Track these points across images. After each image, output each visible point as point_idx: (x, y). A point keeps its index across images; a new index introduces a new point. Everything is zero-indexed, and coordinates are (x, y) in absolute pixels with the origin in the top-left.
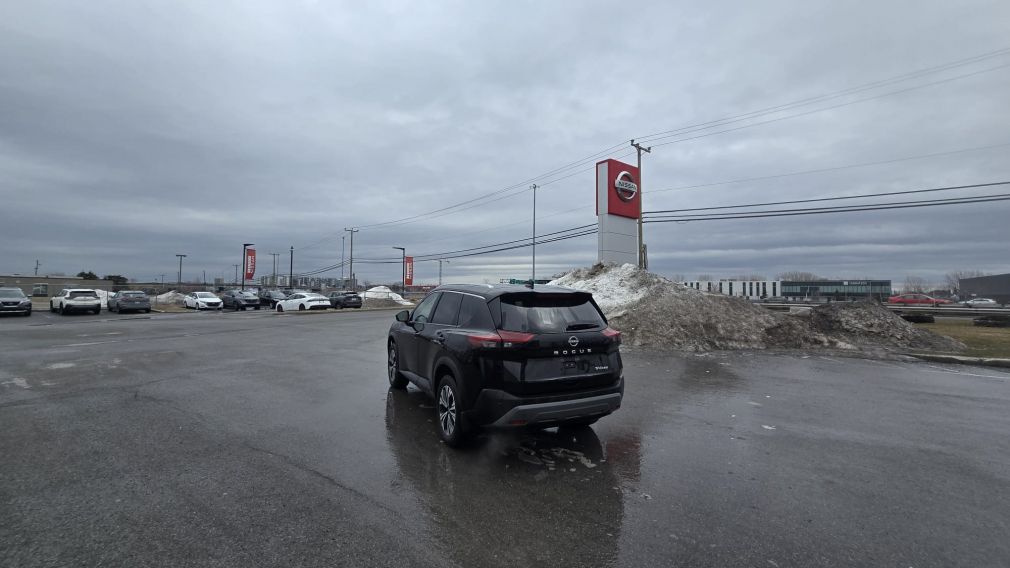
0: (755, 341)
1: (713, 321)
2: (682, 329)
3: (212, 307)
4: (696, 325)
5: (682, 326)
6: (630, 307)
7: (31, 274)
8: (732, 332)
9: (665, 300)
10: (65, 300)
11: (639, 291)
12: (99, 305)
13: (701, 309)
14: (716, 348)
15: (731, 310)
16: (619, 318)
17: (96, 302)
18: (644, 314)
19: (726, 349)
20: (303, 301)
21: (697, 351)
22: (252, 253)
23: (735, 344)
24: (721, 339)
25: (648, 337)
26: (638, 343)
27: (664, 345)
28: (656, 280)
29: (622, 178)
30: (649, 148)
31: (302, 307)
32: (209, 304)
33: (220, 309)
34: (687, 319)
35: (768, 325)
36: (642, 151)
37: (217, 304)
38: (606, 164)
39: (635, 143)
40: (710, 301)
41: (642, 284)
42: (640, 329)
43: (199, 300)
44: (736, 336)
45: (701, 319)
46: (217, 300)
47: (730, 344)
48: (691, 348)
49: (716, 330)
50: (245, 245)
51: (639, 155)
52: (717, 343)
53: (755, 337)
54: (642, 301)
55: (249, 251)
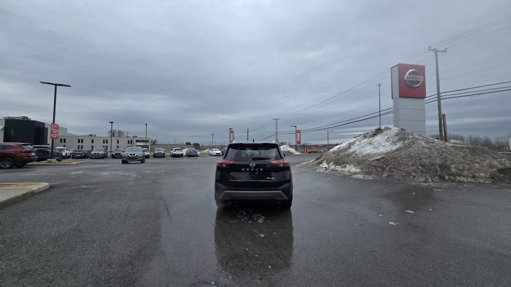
0: (482, 178)
1: (448, 163)
2: (420, 167)
4: (433, 165)
5: (421, 166)
6: (388, 154)
7: (174, 143)
8: (462, 171)
9: (414, 149)
10: (173, 152)
11: (398, 144)
12: (182, 154)
13: (441, 155)
14: (445, 180)
15: (469, 155)
16: (378, 160)
17: (182, 153)
18: (395, 158)
19: (453, 181)
21: (425, 182)
23: (462, 179)
24: (453, 175)
25: (393, 172)
26: (385, 175)
27: (403, 177)
28: (411, 137)
29: (409, 74)
30: (446, 50)
32: (217, 154)
34: (427, 161)
35: (500, 167)
36: (439, 53)
37: (220, 154)
38: (397, 67)
39: (432, 48)
40: (452, 150)
41: (399, 140)
42: (389, 166)
43: (214, 152)
44: (465, 173)
45: (438, 161)
46: (219, 152)
47: (459, 178)
48: (422, 179)
49: (449, 168)
50: (230, 129)
51: (437, 56)
52: (447, 177)
53: (482, 175)
54: (396, 150)
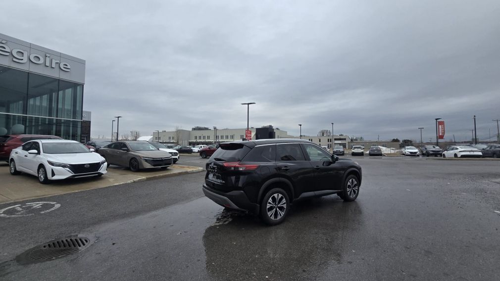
3: (413, 155)
12: (363, 152)
20: (456, 151)
22: (442, 123)
31: (456, 155)
32: (411, 153)
33: (418, 156)
37: (416, 153)
43: (407, 150)
46: (416, 150)
50: (436, 119)
55: (439, 122)
